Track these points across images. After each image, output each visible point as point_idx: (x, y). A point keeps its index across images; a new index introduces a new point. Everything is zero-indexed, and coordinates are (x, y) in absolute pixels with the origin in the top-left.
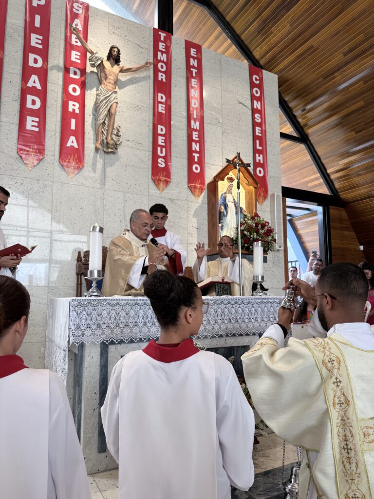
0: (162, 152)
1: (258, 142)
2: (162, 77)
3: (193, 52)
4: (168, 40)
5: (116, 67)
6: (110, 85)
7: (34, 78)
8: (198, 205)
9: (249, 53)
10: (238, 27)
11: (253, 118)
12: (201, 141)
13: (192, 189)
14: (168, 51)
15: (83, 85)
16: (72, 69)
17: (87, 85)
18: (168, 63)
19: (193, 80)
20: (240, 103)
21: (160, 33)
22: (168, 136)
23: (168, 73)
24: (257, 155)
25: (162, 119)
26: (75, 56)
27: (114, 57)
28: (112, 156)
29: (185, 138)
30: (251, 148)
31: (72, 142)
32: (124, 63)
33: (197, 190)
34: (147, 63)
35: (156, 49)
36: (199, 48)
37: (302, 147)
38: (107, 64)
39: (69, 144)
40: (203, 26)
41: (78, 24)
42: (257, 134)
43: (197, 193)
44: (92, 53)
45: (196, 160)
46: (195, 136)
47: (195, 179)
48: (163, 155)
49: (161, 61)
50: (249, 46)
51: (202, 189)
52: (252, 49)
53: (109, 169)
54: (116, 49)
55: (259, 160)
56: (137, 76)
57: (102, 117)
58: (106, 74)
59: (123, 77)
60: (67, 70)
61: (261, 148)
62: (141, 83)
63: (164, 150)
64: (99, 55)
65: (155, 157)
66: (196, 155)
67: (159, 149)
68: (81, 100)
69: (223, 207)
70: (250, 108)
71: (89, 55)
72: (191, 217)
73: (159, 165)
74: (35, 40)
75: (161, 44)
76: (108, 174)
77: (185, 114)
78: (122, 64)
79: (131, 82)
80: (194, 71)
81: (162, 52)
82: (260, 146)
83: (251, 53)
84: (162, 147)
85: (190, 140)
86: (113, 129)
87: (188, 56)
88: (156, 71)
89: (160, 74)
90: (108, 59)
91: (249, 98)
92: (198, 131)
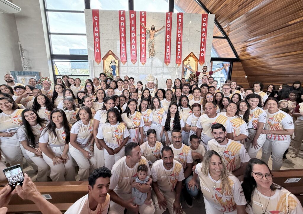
1: (202, 44)
3: (180, 16)
4: (171, 14)
5: (154, 31)
7: (133, 40)
11: (202, 35)
12: (181, 48)
15: (145, 39)
17: (146, 38)
18: (171, 24)
20: (197, 31)
21: (169, 13)
22: (170, 49)
25: (168, 43)
26: (143, 30)
27: (153, 29)
31: (143, 56)
34: (163, 27)
35: (167, 19)
36: (182, 14)
38: (151, 31)
41: (143, 20)
42: (203, 41)
43: (179, 65)
44: (147, 29)
47: (178, 61)
51: (180, 63)
54: (153, 26)
55: (202, 51)
58: (151, 35)
60: (141, 35)
63: (168, 53)
64: (149, 29)
65: (165, 56)
66: (179, 53)
68: (145, 43)
70: (201, 32)
71: (146, 30)
73: (167, 58)
74: (133, 28)
77: (176, 40)
86: (153, 50)
87: (178, 18)
90: (151, 29)
91: (201, 28)
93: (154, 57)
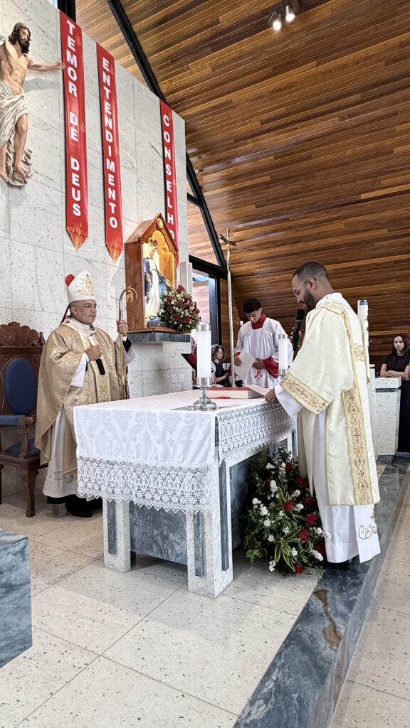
0: (76, 196)
2: (73, 89)
3: (105, 63)
4: (78, 34)
5: (23, 58)
6: (16, 83)
8: (116, 269)
12: (117, 188)
13: (109, 248)
14: (78, 53)
18: (79, 70)
19: (106, 103)
20: (153, 147)
22: (82, 173)
23: (80, 86)
24: (169, 213)
27: (24, 44)
28: (16, 191)
29: (101, 181)
30: (164, 204)
33: (115, 250)
34: (59, 65)
35: (64, 47)
36: (111, 59)
37: (197, 209)
38: (11, 49)
43: (115, 255)
45: (113, 212)
46: (111, 179)
47: (112, 235)
48: (79, 199)
49: (70, 64)
51: (120, 249)
53: (14, 211)
54: (26, 31)
55: (171, 221)
56: (43, 78)
57: (7, 131)
58: (11, 66)
61: (171, 207)
62: (49, 91)
63: (79, 192)
66: (113, 205)
67: (73, 190)
69: (149, 276)
72: (109, 284)
73: (74, 212)
75: (69, 38)
76: (13, 218)
77: (99, 148)
78: (29, 55)
80: (107, 90)
81: (72, 52)
82: (171, 204)
83: (157, 83)
84: (76, 188)
85: (106, 184)
87: (100, 67)
88: (66, 79)
89: (70, 84)
92: (114, 174)
93: (20, 187)
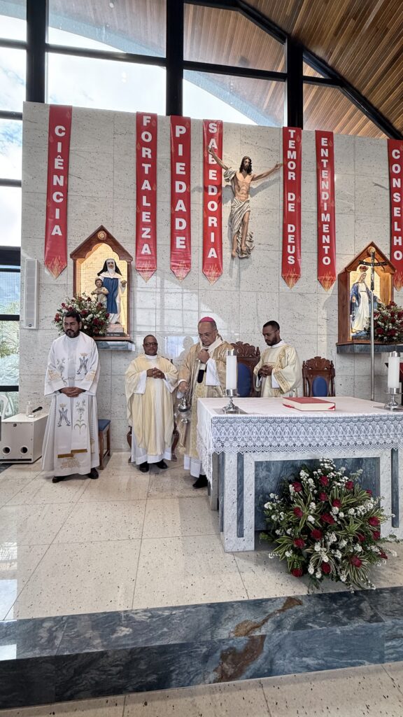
0: (291, 250)
1: (396, 223)
2: (291, 176)
3: (324, 141)
4: (298, 134)
5: (248, 176)
6: (243, 195)
7: (180, 202)
8: (328, 296)
9: (388, 125)
10: (375, 100)
11: (391, 198)
12: (332, 233)
13: (321, 281)
14: (298, 148)
15: (220, 200)
16: (210, 187)
17: (223, 199)
18: (298, 161)
19: (323, 171)
20: (376, 185)
21: (290, 131)
22: (298, 234)
23: (298, 171)
24: (395, 238)
25: (291, 218)
26: (212, 174)
27: (246, 168)
28: (246, 260)
29: (315, 232)
30: (389, 231)
31: (212, 253)
32: (255, 171)
33: (327, 282)
34: (277, 166)
35: (286, 148)
36: (329, 136)
38: (240, 176)
39: (210, 256)
40: (335, 108)
41: (213, 143)
42: (396, 215)
43: (327, 285)
44: (227, 169)
45: (326, 252)
46: (325, 228)
47: (324, 272)
48: (293, 252)
49: (290, 160)
50: (389, 117)
51: (332, 280)
52: (392, 121)
53: (242, 273)
54: (247, 160)
55: (398, 243)
56: (267, 180)
57: (236, 227)
59: (254, 185)
60: (206, 189)
61: (399, 230)
62: (272, 187)
63: (294, 247)
64: (233, 170)
65: (285, 255)
66: (326, 248)
67: (289, 247)
68: (219, 214)
69: (354, 298)
70: (388, 188)
71: (224, 171)
72: (321, 309)
73: (289, 262)
74: (180, 168)
75: (290, 142)
76: (242, 278)
77: (315, 208)
78: (253, 173)
79: (262, 187)
80: (325, 161)
81: (292, 150)
82: (398, 227)
84: (291, 245)
85: (320, 233)
86: (247, 236)
87: (319, 147)
88: (286, 171)
89: (290, 173)
90: (241, 171)
91: (387, 176)
92: (329, 223)
93: (247, 257)
